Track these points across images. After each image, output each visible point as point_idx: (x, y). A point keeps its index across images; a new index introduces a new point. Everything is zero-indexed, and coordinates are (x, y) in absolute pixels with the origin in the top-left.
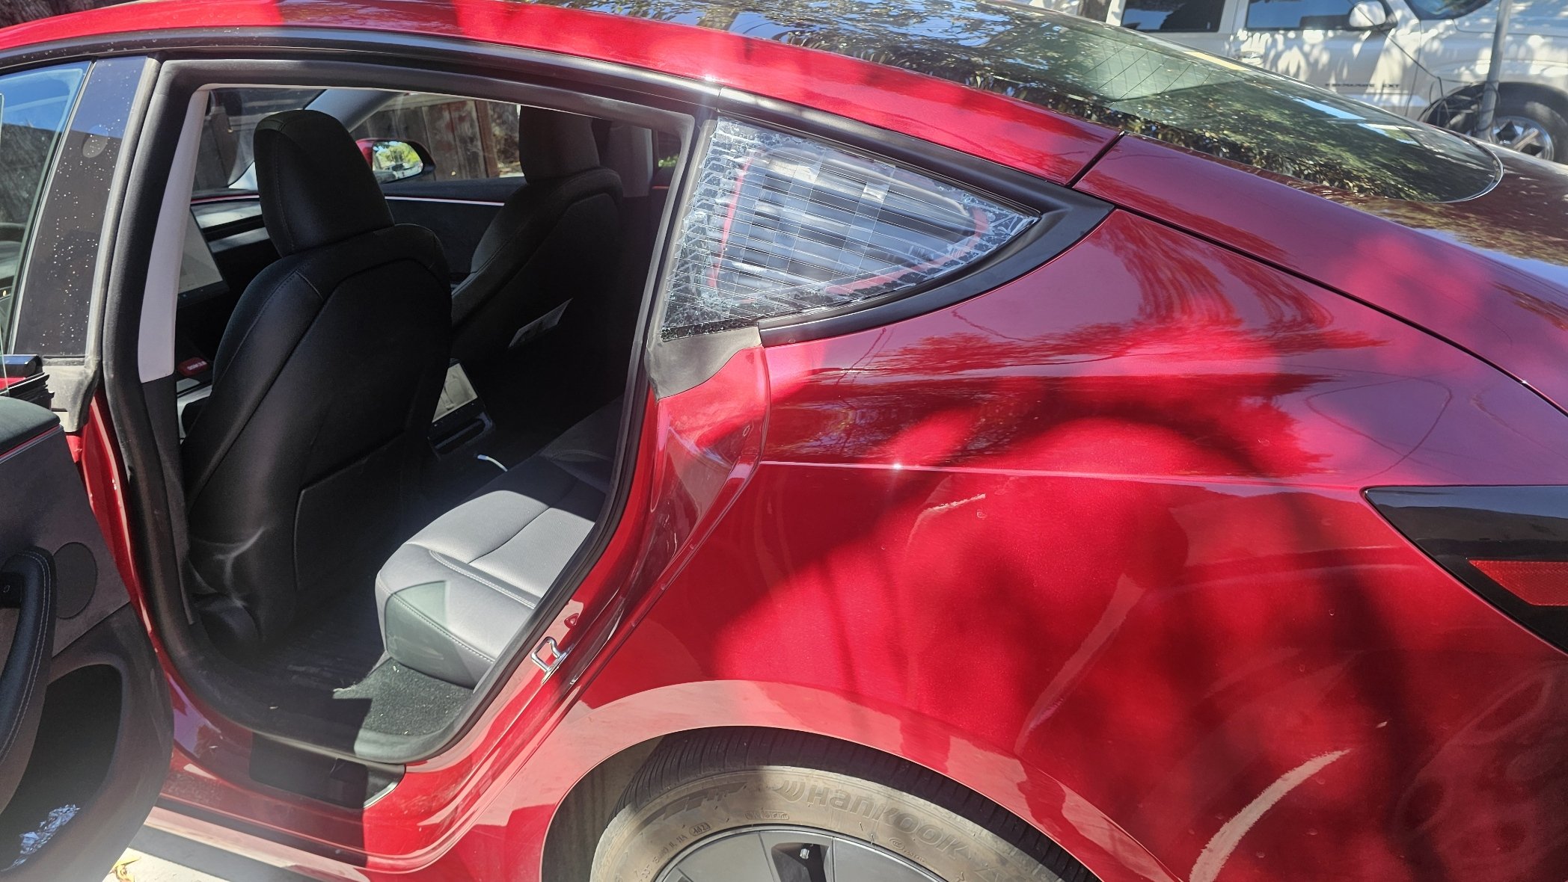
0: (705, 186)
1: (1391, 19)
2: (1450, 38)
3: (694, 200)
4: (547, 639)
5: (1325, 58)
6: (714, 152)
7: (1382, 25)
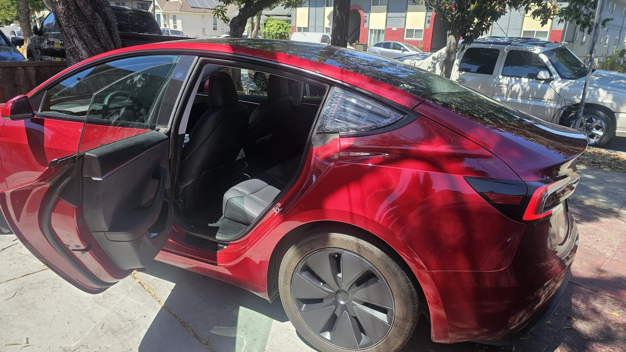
0: (330, 101)
1: (552, 77)
2: (571, 86)
3: (327, 104)
4: (277, 206)
5: (528, 88)
6: (333, 94)
7: (548, 79)
